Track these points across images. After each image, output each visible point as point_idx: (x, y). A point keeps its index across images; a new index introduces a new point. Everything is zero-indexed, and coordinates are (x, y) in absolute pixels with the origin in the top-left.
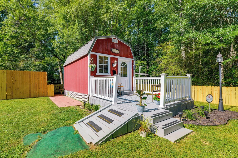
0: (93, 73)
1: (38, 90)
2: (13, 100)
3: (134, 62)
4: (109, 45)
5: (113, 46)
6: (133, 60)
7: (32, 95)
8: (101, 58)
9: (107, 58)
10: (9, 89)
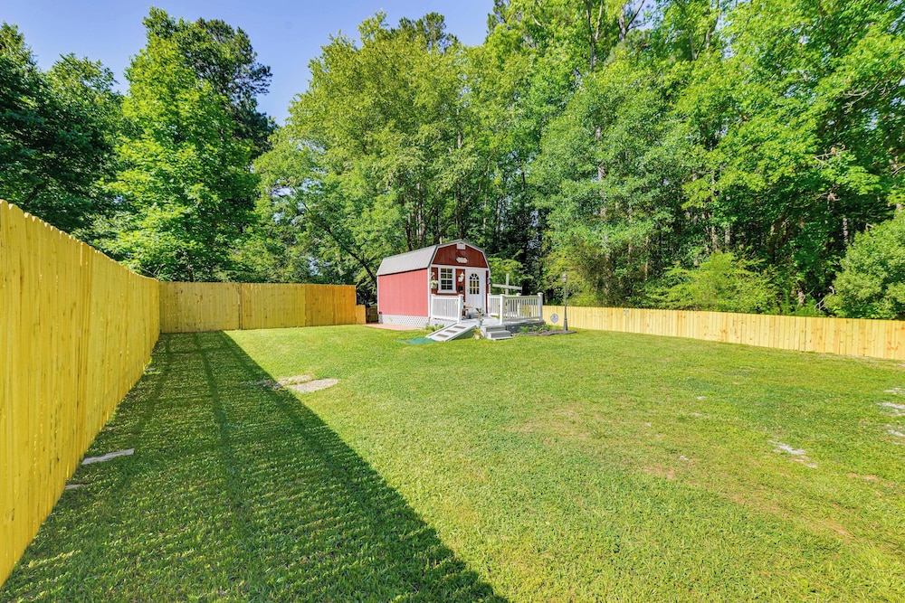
0: (435, 291)
1: (343, 313)
2: (314, 328)
3: (490, 274)
4: (453, 253)
5: (459, 253)
6: (488, 269)
7: (336, 322)
8: (443, 270)
9: (450, 271)
10: (309, 312)
